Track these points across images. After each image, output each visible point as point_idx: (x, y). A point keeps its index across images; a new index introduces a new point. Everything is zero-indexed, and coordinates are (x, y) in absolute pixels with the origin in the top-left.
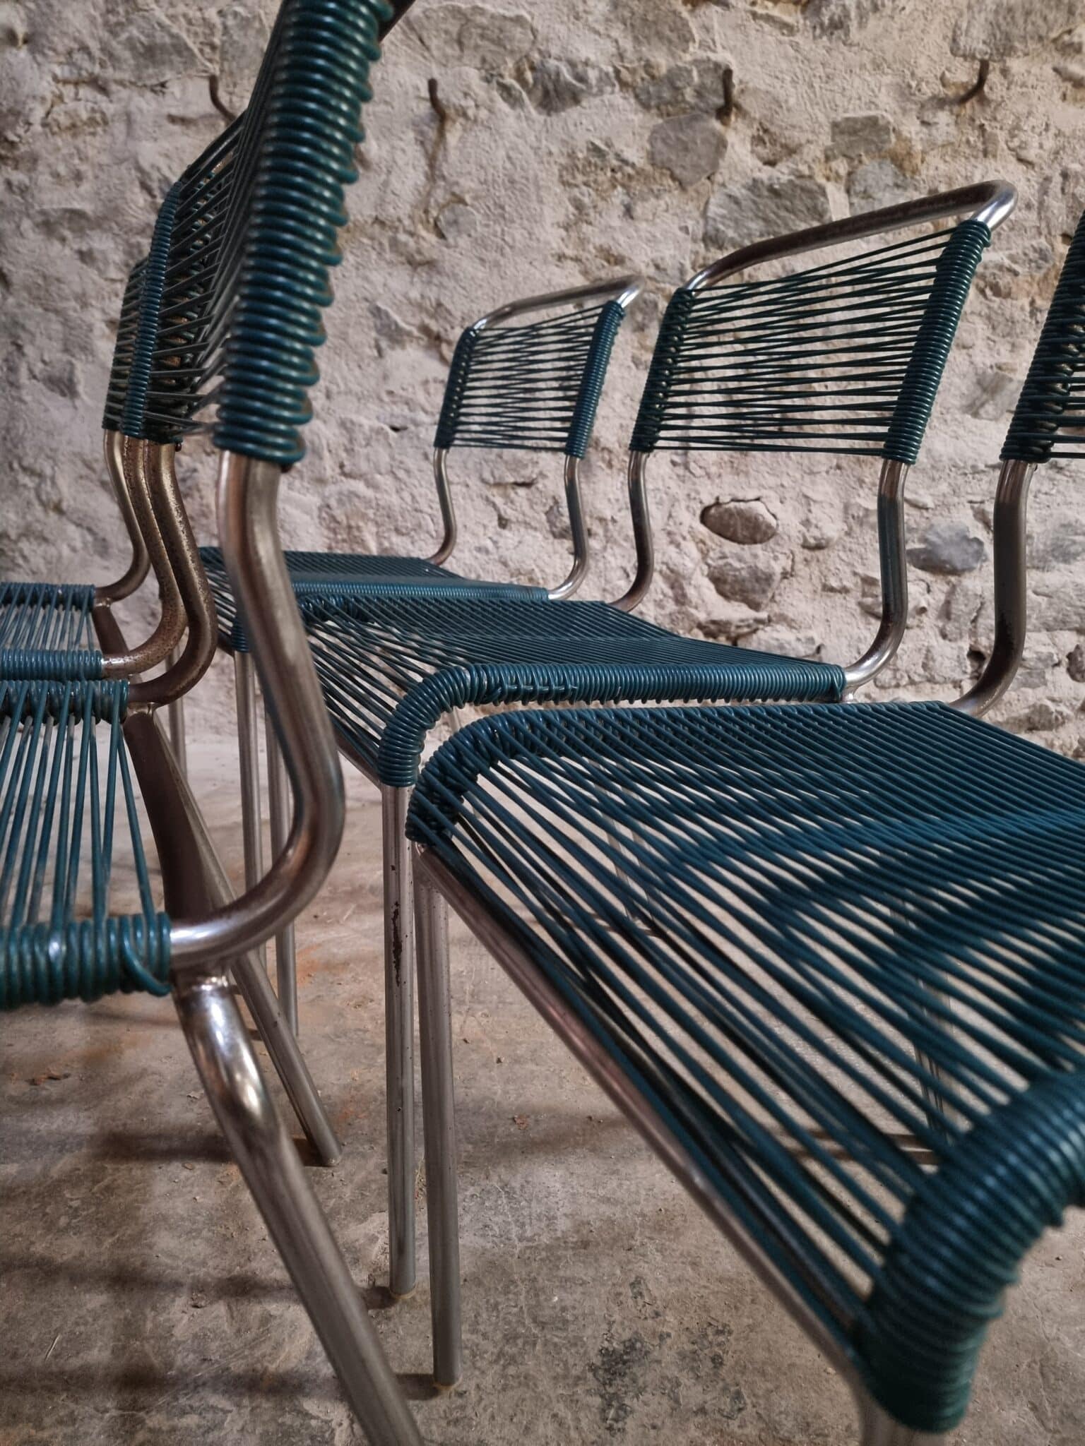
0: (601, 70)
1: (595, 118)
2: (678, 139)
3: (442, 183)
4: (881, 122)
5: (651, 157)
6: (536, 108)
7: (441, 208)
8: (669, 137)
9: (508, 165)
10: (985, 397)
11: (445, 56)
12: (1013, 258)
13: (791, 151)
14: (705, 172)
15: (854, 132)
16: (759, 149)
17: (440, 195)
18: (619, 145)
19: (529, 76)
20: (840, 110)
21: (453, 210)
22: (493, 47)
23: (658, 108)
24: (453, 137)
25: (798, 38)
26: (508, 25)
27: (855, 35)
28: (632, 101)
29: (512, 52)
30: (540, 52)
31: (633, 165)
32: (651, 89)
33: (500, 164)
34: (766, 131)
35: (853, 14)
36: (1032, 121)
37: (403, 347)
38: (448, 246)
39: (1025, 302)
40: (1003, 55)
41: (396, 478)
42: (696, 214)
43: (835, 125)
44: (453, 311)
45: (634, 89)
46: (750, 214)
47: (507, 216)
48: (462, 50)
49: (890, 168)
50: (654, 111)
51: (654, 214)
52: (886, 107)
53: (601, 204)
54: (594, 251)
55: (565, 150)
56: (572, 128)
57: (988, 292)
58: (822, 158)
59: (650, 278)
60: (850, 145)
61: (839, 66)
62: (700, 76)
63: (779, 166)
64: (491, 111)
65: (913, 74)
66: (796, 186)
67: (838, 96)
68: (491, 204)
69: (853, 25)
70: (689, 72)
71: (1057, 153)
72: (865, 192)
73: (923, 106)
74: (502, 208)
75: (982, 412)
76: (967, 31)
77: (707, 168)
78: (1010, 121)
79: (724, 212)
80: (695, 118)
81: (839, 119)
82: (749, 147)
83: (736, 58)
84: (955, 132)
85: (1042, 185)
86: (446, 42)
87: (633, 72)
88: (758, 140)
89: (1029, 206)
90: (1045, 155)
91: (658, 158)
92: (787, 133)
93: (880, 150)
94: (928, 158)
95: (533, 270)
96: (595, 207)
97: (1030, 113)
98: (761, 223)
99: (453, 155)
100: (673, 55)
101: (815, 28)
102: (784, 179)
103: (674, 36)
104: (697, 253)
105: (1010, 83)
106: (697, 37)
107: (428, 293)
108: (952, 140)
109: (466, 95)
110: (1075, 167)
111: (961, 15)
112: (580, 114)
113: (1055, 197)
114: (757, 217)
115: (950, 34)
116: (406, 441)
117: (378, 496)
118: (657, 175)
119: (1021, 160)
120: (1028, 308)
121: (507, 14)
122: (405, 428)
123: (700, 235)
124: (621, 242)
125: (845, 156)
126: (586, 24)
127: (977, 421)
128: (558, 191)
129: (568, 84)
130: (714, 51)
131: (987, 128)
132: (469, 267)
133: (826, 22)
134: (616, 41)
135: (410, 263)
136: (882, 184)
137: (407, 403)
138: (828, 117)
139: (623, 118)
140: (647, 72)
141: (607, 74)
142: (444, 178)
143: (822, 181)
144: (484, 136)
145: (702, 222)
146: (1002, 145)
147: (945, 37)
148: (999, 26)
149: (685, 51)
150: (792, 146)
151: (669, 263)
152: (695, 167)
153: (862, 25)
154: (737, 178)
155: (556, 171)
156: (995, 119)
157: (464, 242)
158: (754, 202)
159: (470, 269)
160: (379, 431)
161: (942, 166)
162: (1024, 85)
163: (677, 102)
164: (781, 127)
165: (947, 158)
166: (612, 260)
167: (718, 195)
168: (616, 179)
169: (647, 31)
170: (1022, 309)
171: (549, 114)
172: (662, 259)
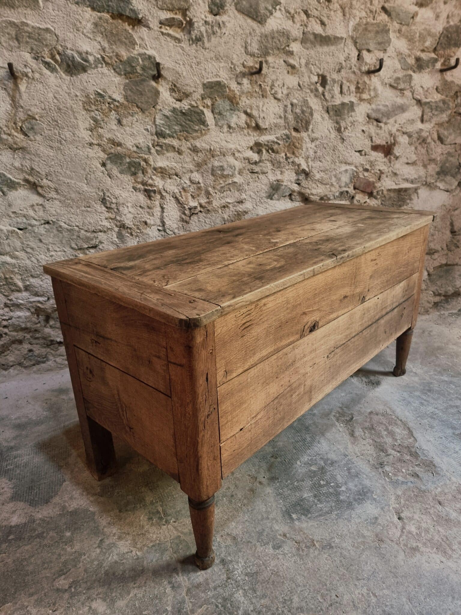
0: (95, 57)
1: (96, 79)
2: (137, 90)
3: (21, 110)
4: (222, 84)
5: (126, 97)
6: (64, 73)
7: (23, 122)
8: (133, 89)
9: (55, 101)
10: (274, 192)
11: (10, 45)
12: (277, 138)
13: (187, 95)
14: (152, 104)
15: (212, 88)
16: (173, 94)
17: (21, 115)
18: (110, 93)
19: (58, 57)
20: (205, 78)
21: (30, 123)
22: (36, 43)
23: (125, 75)
24: (23, 87)
25: (182, 45)
26: (42, 32)
27: (207, 45)
28: (113, 71)
29: (46, 45)
30: (62, 46)
31: (118, 102)
32: (121, 66)
33: (51, 100)
34: (175, 86)
35: (205, 35)
36: (278, 83)
37: (17, 190)
38: (31, 140)
39: (283, 155)
40: (265, 55)
41: (27, 252)
42: (150, 123)
43: (204, 85)
44: (41, 172)
45: (113, 66)
46: (174, 123)
47: (60, 125)
48: (19, 44)
49: (228, 103)
50: (123, 77)
51: (132, 123)
52: (224, 77)
53: (106, 119)
54: (106, 141)
55: (84, 95)
56: (85, 84)
57: (270, 151)
58: (200, 98)
59: (134, 152)
60: (211, 93)
61: (202, 58)
62: (143, 61)
63: (183, 102)
64: (41, 74)
65: (232, 63)
66: (191, 111)
67: (203, 72)
68: (50, 120)
69: (206, 40)
70: (138, 59)
71: (288, 95)
72: (220, 112)
73: (237, 76)
74: (57, 122)
75: (273, 198)
76: (251, 44)
77: (153, 103)
78: (270, 83)
79: (163, 122)
80: (144, 80)
81: (205, 82)
82: (169, 93)
83: (157, 53)
84: (251, 88)
85: (284, 108)
86: (9, 39)
87: (111, 58)
88: (172, 90)
89: (281, 117)
90: (284, 96)
91: (129, 97)
92: (185, 88)
93: (223, 95)
94: (241, 98)
95: (78, 151)
96: (103, 120)
97: (277, 80)
98: (180, 127)
99: (25, 96)
100: (128, 50)
101: (189, 40)
102: (187, 107)
103: (127, 41)
104: (154, 140)
105: (269, 67)
106: (138, 43)
107: (24, 163)
108: (250, 91)
109: (25, 66)
110: (295, 101)
111: (247, 37)
112: (88, 77)
113: (289, 114)
114: (178, 124)
115: (244, 45)
116: (27, 234)
117: (18, 261)
118: (130, 106)
119: (275, 98)
120: (284, 157)
121: (41, 27)
122: (26, 228)
123: (154, 133)
124: (119, 136)
125: (209, 97)
126: (83, 33)
127: (272, 201)
128: (84, 113)
129: (79, 62)
130: (147, 50)
131: (263, 86)
132: (44, 150)
133: (194, 38)
134: (100, 43)
135: (10, 148)
136: (225, 109)
137: (24, 217)
138: (201, 81)
139: (110, 80)
140: (117, 58)
141: (98, 58)
142: (22, 107)
143: (201, 108)
144: (40, 86)
145: (154, 126)
146: (269, 93)
147: (242, 46)
148: (262, 43)
149: (134, 49)
150: (187, 93)
151: (142, 145)
152: (147, 102)
153: (209, 40)
154: (166, 107)
155: (81, 104)
156: (265, 82)
157: (38, 138)
158: (175, 118)
159: (45, 151)
160: (13, 232)
161: (247, 101)
162: (273, 68)
163: (134, 72)
164: (181, 85)
165: (249, 98)
166: (116, 144)
167: (159, 114)
168: (111, 108)
169: (114, 38)
170: (283, 157)
171: (71, 76)
172: (139, 143)
